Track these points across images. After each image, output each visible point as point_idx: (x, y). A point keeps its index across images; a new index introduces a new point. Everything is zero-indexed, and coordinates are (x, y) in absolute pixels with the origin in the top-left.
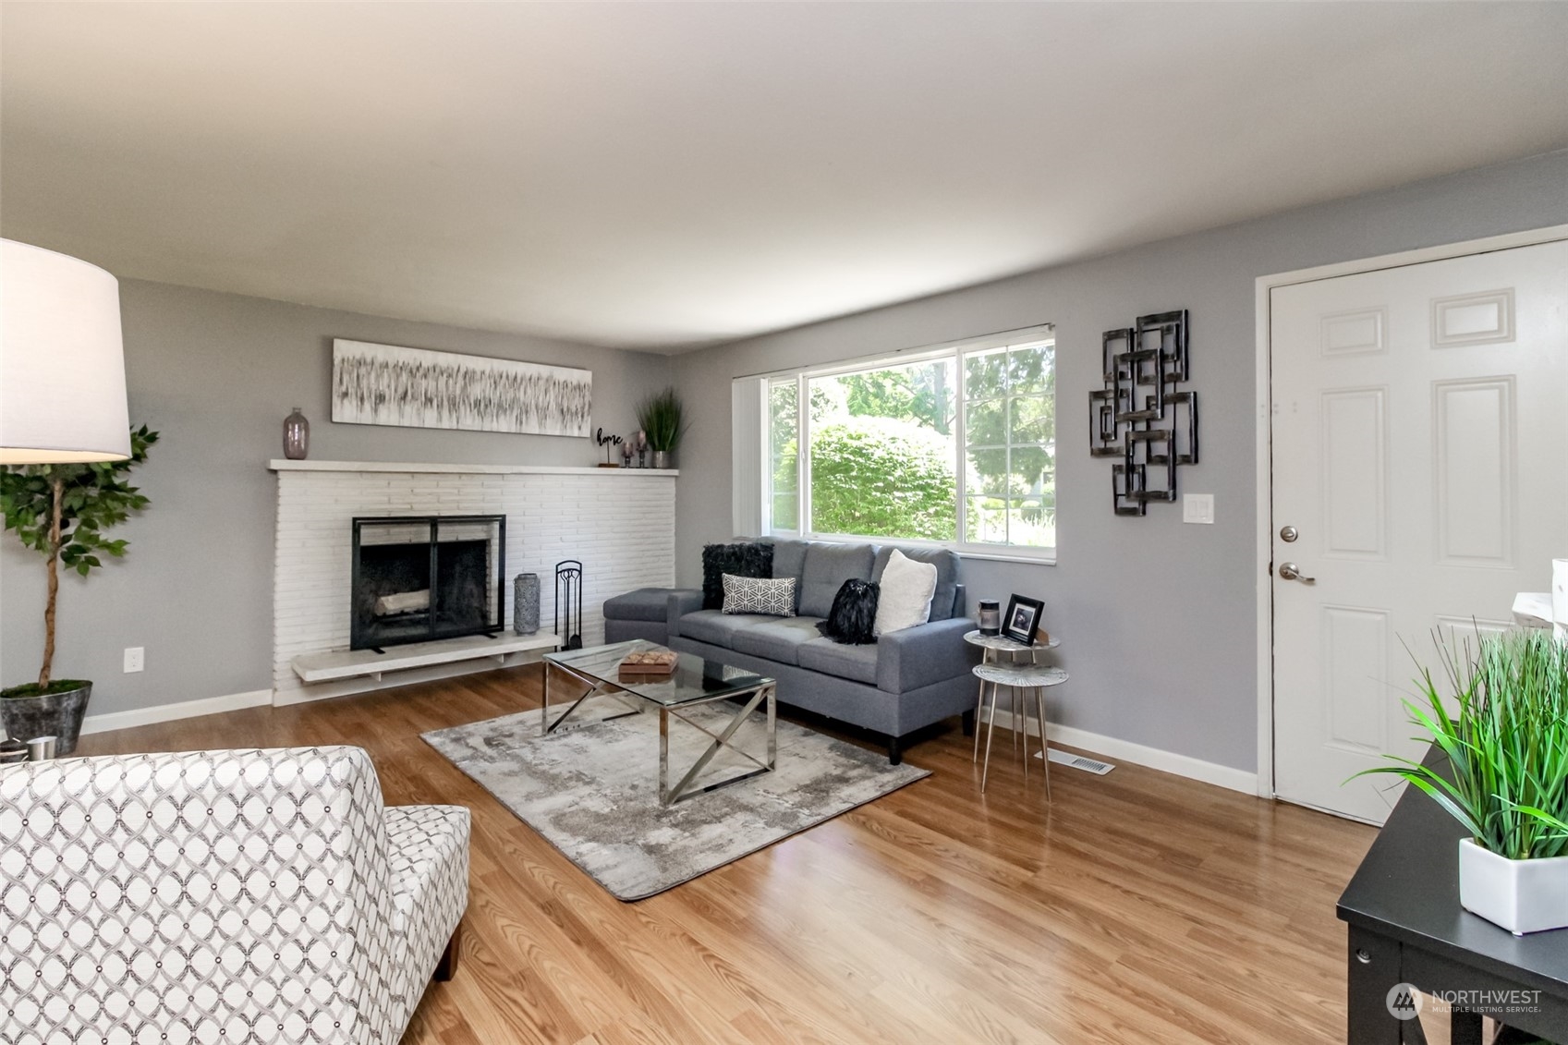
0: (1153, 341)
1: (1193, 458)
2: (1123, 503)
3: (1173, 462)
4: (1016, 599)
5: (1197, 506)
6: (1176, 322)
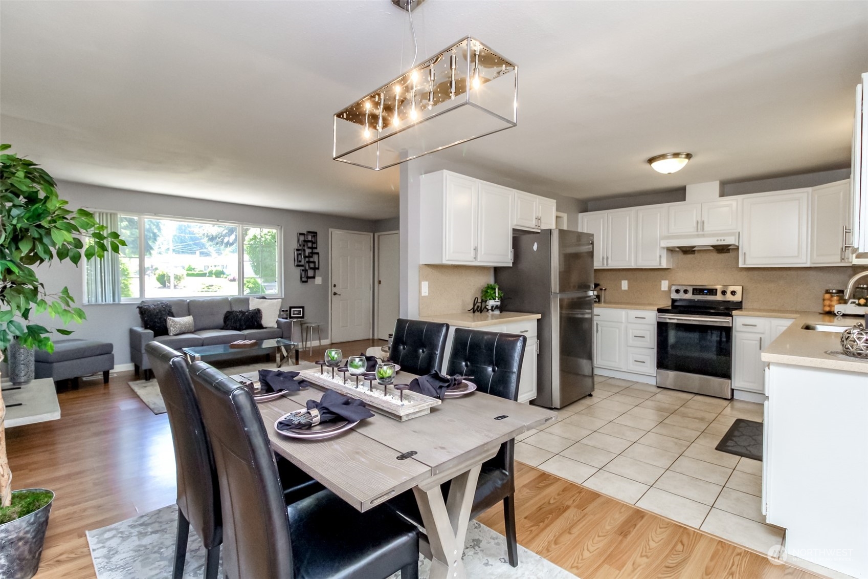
0: (310, 238)
1: (318, 269)
2: (303, 279)
3: (315, 269)
4: (291, 308)
5: (318, 280)
6: (314, 234)
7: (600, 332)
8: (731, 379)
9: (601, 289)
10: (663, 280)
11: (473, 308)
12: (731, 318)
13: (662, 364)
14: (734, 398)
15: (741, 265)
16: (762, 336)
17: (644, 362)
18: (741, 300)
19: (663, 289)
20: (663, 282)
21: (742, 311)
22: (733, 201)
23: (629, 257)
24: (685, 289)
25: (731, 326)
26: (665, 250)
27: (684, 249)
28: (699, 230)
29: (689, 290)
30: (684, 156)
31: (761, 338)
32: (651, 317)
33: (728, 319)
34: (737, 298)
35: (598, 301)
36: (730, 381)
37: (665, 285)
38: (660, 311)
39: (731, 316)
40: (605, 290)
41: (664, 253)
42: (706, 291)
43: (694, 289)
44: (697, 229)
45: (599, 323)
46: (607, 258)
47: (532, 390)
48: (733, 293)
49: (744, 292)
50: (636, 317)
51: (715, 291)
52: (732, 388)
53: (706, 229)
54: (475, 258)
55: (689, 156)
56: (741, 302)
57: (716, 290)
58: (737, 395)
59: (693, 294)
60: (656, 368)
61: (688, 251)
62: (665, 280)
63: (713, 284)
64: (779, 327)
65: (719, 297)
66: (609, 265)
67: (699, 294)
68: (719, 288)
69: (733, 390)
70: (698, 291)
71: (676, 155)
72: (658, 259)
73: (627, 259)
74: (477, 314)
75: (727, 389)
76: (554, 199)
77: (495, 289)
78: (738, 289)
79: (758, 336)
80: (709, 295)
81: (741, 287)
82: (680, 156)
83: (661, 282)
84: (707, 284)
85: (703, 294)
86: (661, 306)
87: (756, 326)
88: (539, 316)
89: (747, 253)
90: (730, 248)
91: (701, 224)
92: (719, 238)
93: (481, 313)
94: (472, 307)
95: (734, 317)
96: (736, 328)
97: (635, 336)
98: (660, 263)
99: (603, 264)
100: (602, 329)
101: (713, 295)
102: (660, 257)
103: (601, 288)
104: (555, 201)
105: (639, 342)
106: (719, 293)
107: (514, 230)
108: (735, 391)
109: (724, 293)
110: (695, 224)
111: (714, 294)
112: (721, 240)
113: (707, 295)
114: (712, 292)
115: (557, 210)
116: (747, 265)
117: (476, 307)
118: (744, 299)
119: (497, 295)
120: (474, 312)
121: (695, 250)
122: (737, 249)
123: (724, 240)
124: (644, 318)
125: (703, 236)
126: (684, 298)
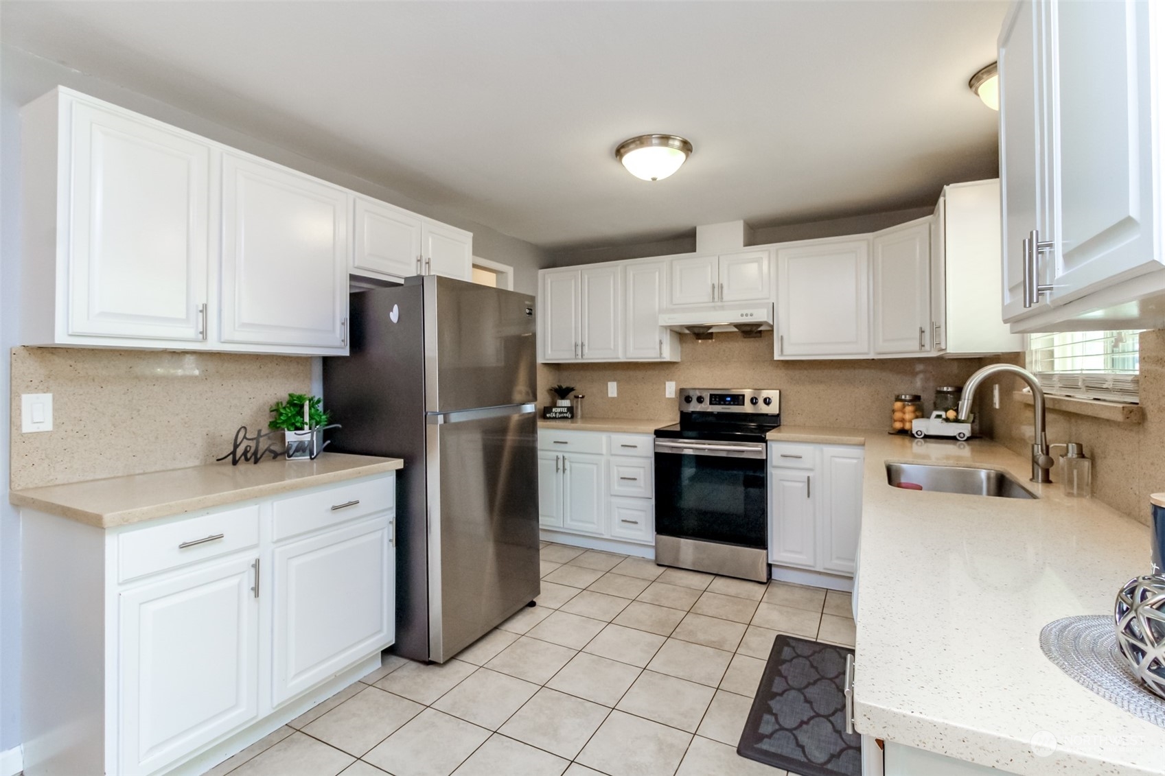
7: (568, 472)
8: (767, 549)
9: (577, 397)
10: (668, 381)
11: (234, 453)
12: (764, 444)
13: (664, 526)
14: (773, 578)
15: (777, 357)
16: (811, 474)
17: (636, 523)
18: (778, 412)
19: (668, 395)
20: (668, 384)
21: (780, 432)
22: (764, 253)
23: (614, 345)
24: (699, 394)
25: (765, 458)
26: (669, 331)
27: (696, 331)
28: (716, 299)
29: (704, 397)
30: (677, 143)
31: (808, 477)
32: (645, 445)
33: (759, 447)
34: (773, 409)
35: (570, 416)
36: (765, 551)
37: (671, 389)
38: (659, 434)
39: (764, 440)
40: (583, 397)
41: (667, 338)
42: (729, 399)
43: (711, 396)
44: (713, 298)
45: (566, 455)
46: (582, 345)
47: (380, 631)
48: (767, 401)
49: (782, 400)
50: (622, 446)
51: (741, 397)
52: (769, 562)
53: (726, 297)
54: (202, 333)
55: (686, 147)
56: (778, 415)
57: (743, 396)
58: (776, 574)
59: (711, 403)
60: (655, 533)
61: (700, 333)
62: (671, 380)
63: (740, 387)
64: (837, 460)
65: (748, 408)
66: (584, 357)
67: (720, 404)
68: (748, 393)
69: (770, 566)
70: (718, 398)
71: (665, 139)
72: (658, 347)
73: (612, 347)
74: (242, 466)
75: (762, 563)
76: (471, 232)
77: (302, 406)
78: (774, 395)
79: (805, 474)
80: (734, 404)
81: (778, 391)
82: (671, 142)
83: (665, 384)
84: (729, 387)
85: (725, 404)
86: (661, 426)
87: (801, 457)
88: (399, 464)
89: (785, 338)
90: (761, 328)
91: (717, 290)
92: (745, 312)
93: (256, 462)
94: (232, 449)
95: (768, 443)
96: (771, 461)
97: (622, 478)
98: (661, 354)
99: (576, 355)
100: (571, 467)
101: (738, 405)
102: (661, 343)
103: (577, 395)
104: (471, 234)
105: (629, 489)
106: (747, 400)
107: (353, 278)
108: (774, 569)
109: (754, 401)
110: (710, 290)
111: (741, 403)
112: (747, 315)
113: (729, 404)
114: (738, 399)
115: (476, 252)
116: (785, 356)
117: (240, 451)
118: (782, 411)
119: (307, 419)
120: (235, 462)
121: (712, 333)
122: (771, 331)
123: (751, 315)
124: (635, 447)
125: (722, 308)
126: (698, 410)
